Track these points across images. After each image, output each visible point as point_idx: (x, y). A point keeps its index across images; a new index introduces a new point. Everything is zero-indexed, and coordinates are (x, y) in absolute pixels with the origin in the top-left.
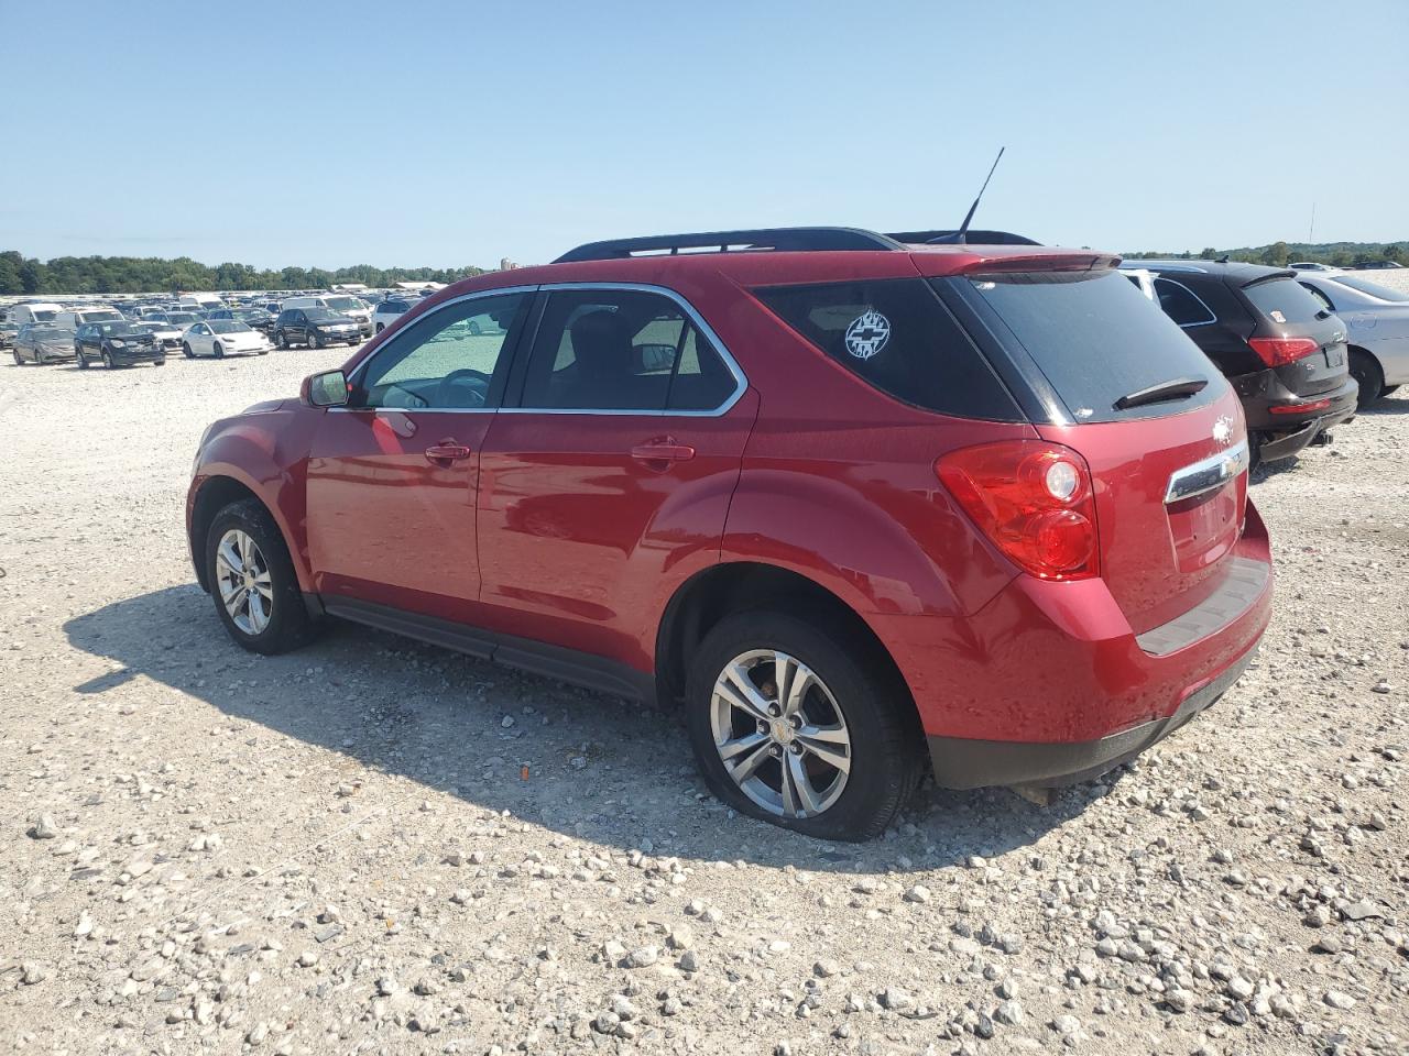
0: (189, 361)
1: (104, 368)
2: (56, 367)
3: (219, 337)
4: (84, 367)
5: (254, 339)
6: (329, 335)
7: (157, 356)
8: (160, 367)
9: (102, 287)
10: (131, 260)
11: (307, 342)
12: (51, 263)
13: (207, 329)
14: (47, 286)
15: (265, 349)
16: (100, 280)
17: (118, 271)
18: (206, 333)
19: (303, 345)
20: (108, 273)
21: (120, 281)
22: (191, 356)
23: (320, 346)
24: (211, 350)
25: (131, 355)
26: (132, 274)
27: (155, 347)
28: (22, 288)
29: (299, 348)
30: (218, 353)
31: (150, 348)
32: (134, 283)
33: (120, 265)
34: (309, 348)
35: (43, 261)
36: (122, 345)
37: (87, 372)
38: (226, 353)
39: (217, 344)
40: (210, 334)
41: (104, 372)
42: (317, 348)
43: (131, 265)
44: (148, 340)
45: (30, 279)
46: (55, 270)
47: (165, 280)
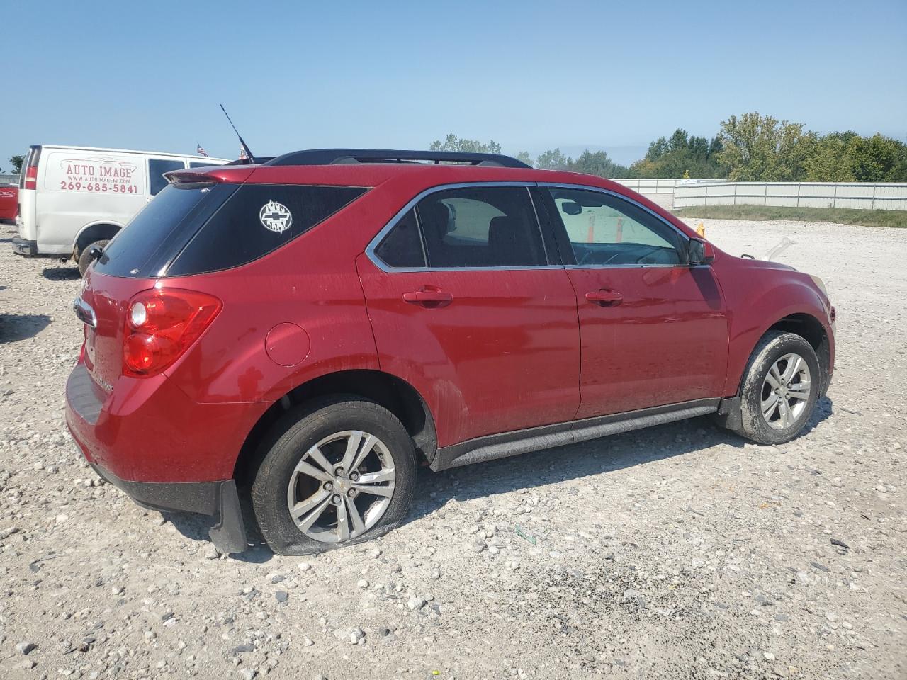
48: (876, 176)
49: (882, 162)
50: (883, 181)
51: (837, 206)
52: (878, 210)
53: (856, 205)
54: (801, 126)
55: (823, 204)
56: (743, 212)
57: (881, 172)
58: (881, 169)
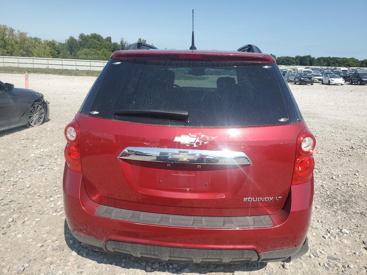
0: (322, 85)
1: (293, 84)
2: (291, 83)
3: (330, 79)
4: (295, 84)
5: (341, 80)
6: (364, 81)
7: (312, 82)
8: (312, 85)
9: (329, 65)
10: (338, 58)
11: (357, 83)
12: (318, 58)
13: (328, 77)
14: (315, 64)
15: (343, 84)
16: (328, 63)
17: (334, 61)
18: (327, 78)
19: (356, 84)
20: (331, 61)
21: (334, 63)
22: (323, 84)
23: (360, 84)
24: (327, 82)
25: (305, 82)
26: (337, 62)
27: (312, 80)
28: (309, 64)
29: (355, 84)
30: (329, 84)
31: (310, 80)
32: (337, 64)
33: (335, 59)
34: (357, 85)
35: (316, 58)
36: (303, 79)
37: (295, 85)
38: (331, 84)
39: (329, 81)
40: (329, 78)
41: (299, 85)
42: (359, 85)
43: (337, 59)
44: (310, 78)
45: (312, 62)
46: (318, 60)
47: (346, 64)
48: (56, 56)
49: (57, 51)
50: (58, 58)
51: (49, 68)
52: (65, 69)
53: (57, 67)
54: (26, 34)
55: (44, 67)
56: (10, 70)
57: (57, 55)
58: (57, 54)
